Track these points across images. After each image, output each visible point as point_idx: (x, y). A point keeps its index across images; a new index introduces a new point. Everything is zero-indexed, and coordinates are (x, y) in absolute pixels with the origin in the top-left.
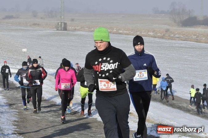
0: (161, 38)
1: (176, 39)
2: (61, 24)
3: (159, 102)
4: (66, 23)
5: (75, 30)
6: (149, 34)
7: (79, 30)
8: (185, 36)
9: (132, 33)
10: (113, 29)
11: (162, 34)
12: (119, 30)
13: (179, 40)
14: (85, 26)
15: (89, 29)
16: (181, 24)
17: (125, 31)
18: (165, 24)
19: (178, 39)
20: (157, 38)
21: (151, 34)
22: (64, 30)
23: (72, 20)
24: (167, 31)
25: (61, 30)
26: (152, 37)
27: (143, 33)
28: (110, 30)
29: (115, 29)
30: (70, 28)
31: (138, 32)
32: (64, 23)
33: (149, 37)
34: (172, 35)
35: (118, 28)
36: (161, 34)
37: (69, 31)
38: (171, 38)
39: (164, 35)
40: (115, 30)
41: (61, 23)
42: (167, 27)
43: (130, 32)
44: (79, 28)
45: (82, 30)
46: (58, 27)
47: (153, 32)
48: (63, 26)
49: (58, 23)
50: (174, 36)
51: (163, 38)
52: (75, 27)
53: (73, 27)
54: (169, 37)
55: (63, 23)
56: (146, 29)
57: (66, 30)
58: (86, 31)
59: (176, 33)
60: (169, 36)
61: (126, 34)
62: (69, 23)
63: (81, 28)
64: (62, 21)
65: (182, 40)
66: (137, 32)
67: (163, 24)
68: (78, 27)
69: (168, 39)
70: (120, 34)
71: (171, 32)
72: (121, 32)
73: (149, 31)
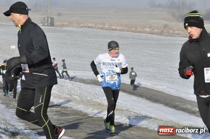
0: (159, 35)
1: (176, 35)
2: (47, 19)
3: (161, 104)
4: (53, 18)
5: (63, 25)
6: (145, 30)
7: (68, 26)
8: (185, 32)
9: (126, 29)
10: (105, 25)
11: (160, 30)
12: (112, 25)
13: (179, 37)
14: (74, 22)
15: (78, 24)
16: (181, 19)
17: (118, 27)
18: (163, 19)
19: (178, 35)
20: (154, 35)
21: (148, 30)
22: (50, 26)
23: (59, 15)
24: (166, 26)
25: (48, 26)
26: (149, 33)
27: (138, 29)
28: (102, 26)
29: (107, 24)
30: (57, 23)
31: (133, 28)
32: (51, 18)
33: (146, 33)
34: (171, 31)
35: (110, 24)
36: (158, 30)
37: (56, 26)
38: (171, 35)
39: (162, 31)
40: (107, 26)
41: (48, 17)
42: (165, 22)
43: (124, 27)
44: (67, 23)
45: (70, 26)
46: (44, 23)
47: (150, 28)
48: (49, 22)
49: (44, 18)
50: (174, 32)
51: (161, 35)
52: (62, 22)
53: (60, 22)
54: (168, 34)
55: (49, 18)
56: (142, 25)
57: (53, 26)
58: (75, 27)
59: (176, 29)
60: (168, 32)
61: (120, 31)
62: (55, 18)
63: (70, 23)
64: (48, 16)
65: (182, 37)
66: (131, 27)
67: (161, 19)
68: (65, 22)
69: (168, 36)
70: (113, 30)
71: (170, 28)
72: (114, 27)
73: (145, 27)
